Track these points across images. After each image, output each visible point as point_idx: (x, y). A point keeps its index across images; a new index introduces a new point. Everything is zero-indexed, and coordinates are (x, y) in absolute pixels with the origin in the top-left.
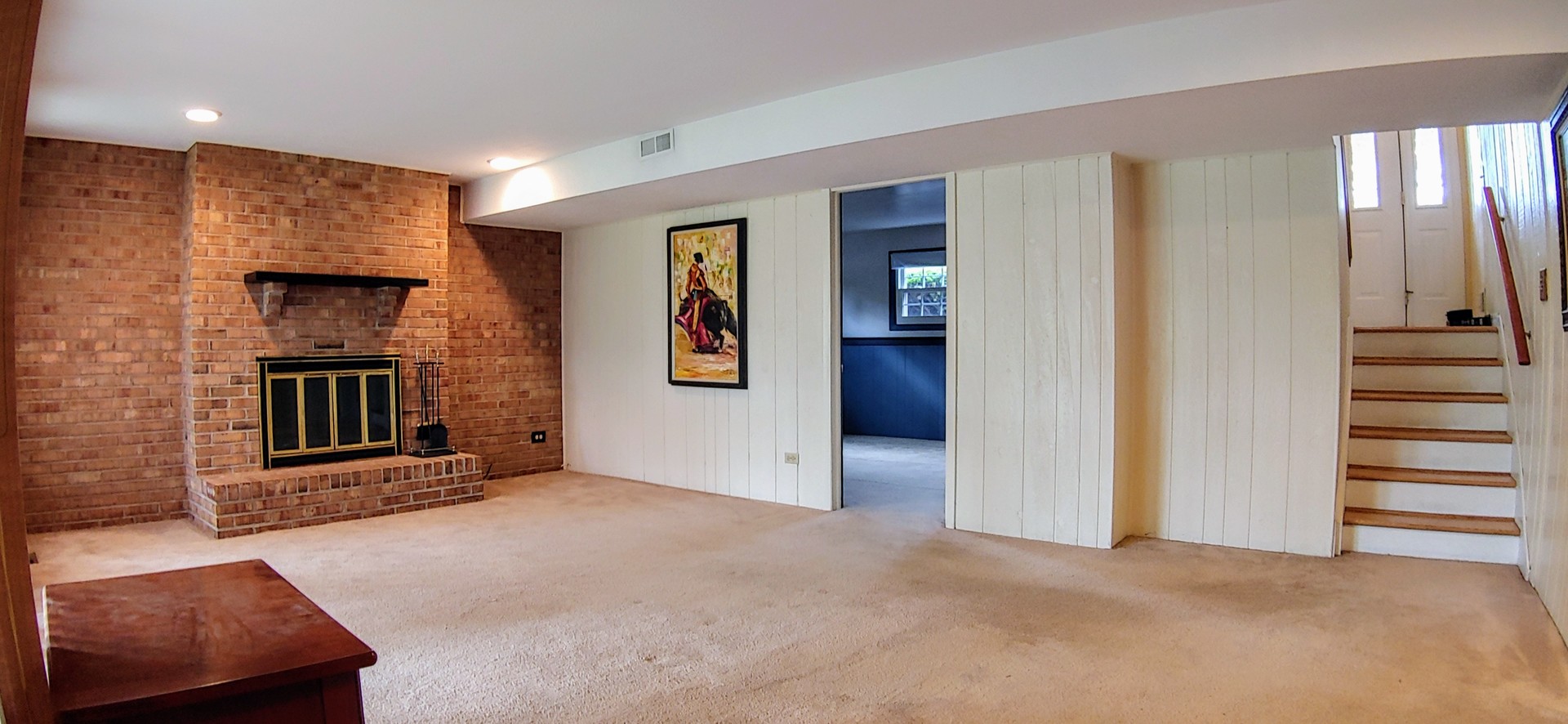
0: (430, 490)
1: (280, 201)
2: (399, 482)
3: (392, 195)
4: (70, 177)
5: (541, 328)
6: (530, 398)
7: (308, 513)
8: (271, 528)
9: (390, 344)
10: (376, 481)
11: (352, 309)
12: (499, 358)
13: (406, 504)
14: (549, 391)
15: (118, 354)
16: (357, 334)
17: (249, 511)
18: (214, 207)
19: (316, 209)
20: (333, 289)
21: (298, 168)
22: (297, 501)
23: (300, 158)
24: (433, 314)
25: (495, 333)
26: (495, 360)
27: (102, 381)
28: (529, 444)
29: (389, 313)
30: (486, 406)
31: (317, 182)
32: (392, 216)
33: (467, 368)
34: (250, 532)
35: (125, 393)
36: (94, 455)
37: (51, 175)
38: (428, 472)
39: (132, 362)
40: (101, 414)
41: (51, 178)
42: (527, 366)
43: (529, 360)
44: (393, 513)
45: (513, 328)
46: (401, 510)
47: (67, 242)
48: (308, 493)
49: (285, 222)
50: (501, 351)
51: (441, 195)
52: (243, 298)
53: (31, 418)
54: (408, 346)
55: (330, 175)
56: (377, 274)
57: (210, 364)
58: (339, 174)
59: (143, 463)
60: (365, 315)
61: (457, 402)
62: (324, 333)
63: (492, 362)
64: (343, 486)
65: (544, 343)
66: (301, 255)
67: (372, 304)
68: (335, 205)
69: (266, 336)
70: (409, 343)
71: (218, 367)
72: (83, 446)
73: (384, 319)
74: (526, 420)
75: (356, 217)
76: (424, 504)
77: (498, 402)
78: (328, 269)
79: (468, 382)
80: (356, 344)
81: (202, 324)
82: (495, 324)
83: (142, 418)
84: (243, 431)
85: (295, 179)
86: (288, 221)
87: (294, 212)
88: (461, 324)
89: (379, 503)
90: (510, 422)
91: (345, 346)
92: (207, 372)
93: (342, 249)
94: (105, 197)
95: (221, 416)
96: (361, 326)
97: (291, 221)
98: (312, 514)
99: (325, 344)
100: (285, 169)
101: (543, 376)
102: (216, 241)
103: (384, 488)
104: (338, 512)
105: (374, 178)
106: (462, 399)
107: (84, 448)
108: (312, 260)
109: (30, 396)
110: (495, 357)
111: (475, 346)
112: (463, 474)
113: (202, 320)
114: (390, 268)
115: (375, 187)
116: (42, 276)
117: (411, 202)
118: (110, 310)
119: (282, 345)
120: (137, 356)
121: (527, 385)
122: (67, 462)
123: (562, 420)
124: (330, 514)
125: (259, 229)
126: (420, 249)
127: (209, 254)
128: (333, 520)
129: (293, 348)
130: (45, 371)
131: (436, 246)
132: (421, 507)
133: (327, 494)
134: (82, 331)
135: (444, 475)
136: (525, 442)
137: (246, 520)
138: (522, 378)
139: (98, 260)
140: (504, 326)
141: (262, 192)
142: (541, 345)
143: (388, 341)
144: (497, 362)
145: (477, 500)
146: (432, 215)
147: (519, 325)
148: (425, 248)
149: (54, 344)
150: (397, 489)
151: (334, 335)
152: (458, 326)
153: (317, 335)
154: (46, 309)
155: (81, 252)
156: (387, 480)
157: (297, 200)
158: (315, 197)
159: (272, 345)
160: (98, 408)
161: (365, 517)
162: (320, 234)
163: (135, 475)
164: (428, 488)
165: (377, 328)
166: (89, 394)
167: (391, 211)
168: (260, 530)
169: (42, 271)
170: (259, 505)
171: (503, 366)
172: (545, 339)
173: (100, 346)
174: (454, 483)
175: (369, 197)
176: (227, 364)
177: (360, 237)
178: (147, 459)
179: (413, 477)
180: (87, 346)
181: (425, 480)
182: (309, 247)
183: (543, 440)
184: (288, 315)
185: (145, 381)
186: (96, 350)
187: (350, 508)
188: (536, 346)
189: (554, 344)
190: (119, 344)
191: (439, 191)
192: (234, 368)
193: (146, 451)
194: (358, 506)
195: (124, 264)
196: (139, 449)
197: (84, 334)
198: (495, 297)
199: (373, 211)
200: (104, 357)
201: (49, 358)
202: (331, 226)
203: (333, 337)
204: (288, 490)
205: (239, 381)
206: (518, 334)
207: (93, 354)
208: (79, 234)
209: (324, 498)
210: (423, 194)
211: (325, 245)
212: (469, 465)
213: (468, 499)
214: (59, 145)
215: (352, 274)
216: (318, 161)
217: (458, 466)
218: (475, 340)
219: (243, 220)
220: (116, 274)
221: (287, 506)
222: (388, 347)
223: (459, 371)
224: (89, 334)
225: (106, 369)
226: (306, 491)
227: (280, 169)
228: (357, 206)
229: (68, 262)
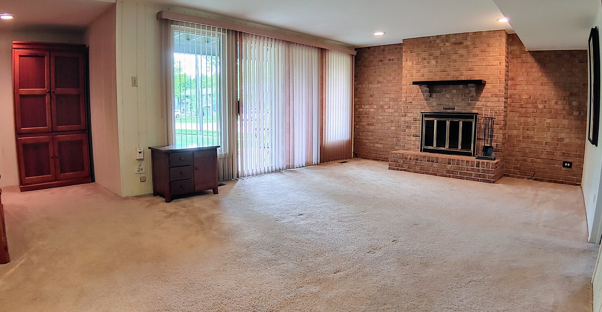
0: (467, 172)
1: (431, 55)
2: (454, 165)
3: (477, 44)
4: (377, 57)
5: (574, 105)
6: (565, 142)
7: (418, 169)
8: (405, 170)
9: (475, 109)
10: (444, 163)
11: (459, 94)
12: (547, 119)
13: (456, 175)
14: (577, 140)
15: (391, 110)
16: (461, 104)
17: (399, 163)
18: (409, 60)
19: (445, 55)
20: (451, 86)
21: (437, 41)
22: (414, 163)
23: (438, 37)
24: (496, 96)
25: (545, 106)
26: (544, 120)
27: (386, 117)
28: (561, 167)
29: (473, 95)
30: (536, 143)
31: (445, 45)
32: (477, 53)
33: (528, 123)
34: (398, 170)
35: (392, 122)
36: (382, 140)
37: (372, 57)
38: (468, 164)
39: (394, 112)
40: (385, 128)
41: (371, 58)
42: (564, 125)
43: (566, 122)
44: (450, 177)
45: (556, 103)
46: (453, 177)
47: (377, 76)
48: (418, 161)
49: (433, 62)
50: (549, 116)
51: (501, 39)
52: (418, 91)
53: (367, 127)
54: (483, 110)
55: (450, 41)
56: (470, 79)
57: (407, 113)
58: (453, 40)
59: (395, 144)
60: (465, 97)
61: (521, 139)
62: (447, 104)
63: (542, 121)
64: (431, 162)
65: (576, 113)
66: (439, 74)
67: (467, 92)
68: (452, 52)
69: (425, 104)
70: (484, 109)
71: (409, 115)
72: (379, 136)
73: (472, 98)
74: (561, 154)
75: (461, 56)
76: (464, 177)
77: (545, 142)
78: (450, 79)
79: (528, 130)
80: (459, 108)
81: (405, 100)
82: (545, 101)
83: (396, 130)
84: (416, 137)
85: (436, 45)
86: (434, 61)
87: (436, 58)
88: (526, 101)
89: (445, 172)
90: (550, 153)
91: (455, 109)
92: (406, 116)
93: (455, 70)
94: (386, 62)
95: (409, 131)
96: (462, 101)
97: (435, 61)
98: (419, 169)
99: (447, 108)
100: (433, 42)
101: (574, 132)
102: (410, 72)
103: (447, 166)
104: (428, 171)
105: (469, 39)
106: (523, 138)
107: (379, 137)
108: (443, 75)
109: (366, 121)
110: (545, 119)
111: (533, 112)
112: (484, 169)
113: (405, 99)
114: (476, 76)
115: (469, 42)
116: (370, 87)
117: (486, 45)
118: (388, 96)
119: (431, 108)
120: (396, 110)
121: (563, 135)
122: (375, 140)
123: (584, 158)
124: (425, 171)
125: (424, 66)
126: (491, 66)
127: (407, 77)
128: (426, 173)
129: (435, 109)
130: (371, 114)
131: (499, 64)
132: (463, 178)
133: (425, 164)
134: (381, 102)
135: (475, 167)
136: (558, 165)
137: (397, 165)
138: (560, 131)
139: (385, 81)
140: (550, 103)
141: (425, 52)
142: (574, 114)
143: (474, 107)
144: (545, 121)
145: (490, 183)
146: (497, 50)
147: (560, 102)
148: (493, 65)
149: (373, 106)
150: (453, 168)
151: (451, 104)
152: (524, 101)
153: (444, 104)
154: (371, 96)
155: (380, 79)
156: (449, 163)
157: (437, 53)
158: (444, 51)
159: (427, 108)
160: (384, 126)
161: (438, 176)
162: (446, 65)
163: (392, 148)
164: (467, 171)
165: (470, 102)
166: (382, 121)
167: (477, 51)
168: (401, 170)
169: (370, 85)
170: (402, 162)
171: (549, 124)
172: (577, 111)
173: (386, 107)
174: (479, 172)
175: (467, 47)
176: (412, 114)
177: (463, 64)
178: (396, 143)
179: (461, 165)
180: (382, 107)
181: (466, 167)
182: (442, 71)
183: (570, 167)
184: (434, 97)
185: (398, 118)
186: (385, 108)
187: (433, 170)
188: (570, 114)
189: (582, 114)
190: (391, 107)
191: (500, 38)
192: (415, 115)
193: (396, 140)
194: (436, 171)
195: (392, 82)
196: (395, 139)
197: (381, 103)
198: (546, 87)
199: (469, 52)
200: (386, 110)
201: (372, 110)
202: (451, 61)
203: (451, 105)
204: (412, 159)
205: (415, 120)
206: (559, 107)
207: (383, 110)
208: (380, 74)
209: (424, 164)
210: (492, 41)
211: (448, 69)
212: (488, 165)
213: (486, 181)
214: (373, 48)
215: (459, 79)
216: (445, 36)
217: (483, 165)
218: (533, 109)
219: (418, 63)
220: (390, 85)
221: (411, 164)
222: (474, 110)
223: (523, 124)
224: (383, 103)
225: (387, 114)
226: (418, 160)
227: (430, 43)
228: (462, 51)
229: (377, 82)
